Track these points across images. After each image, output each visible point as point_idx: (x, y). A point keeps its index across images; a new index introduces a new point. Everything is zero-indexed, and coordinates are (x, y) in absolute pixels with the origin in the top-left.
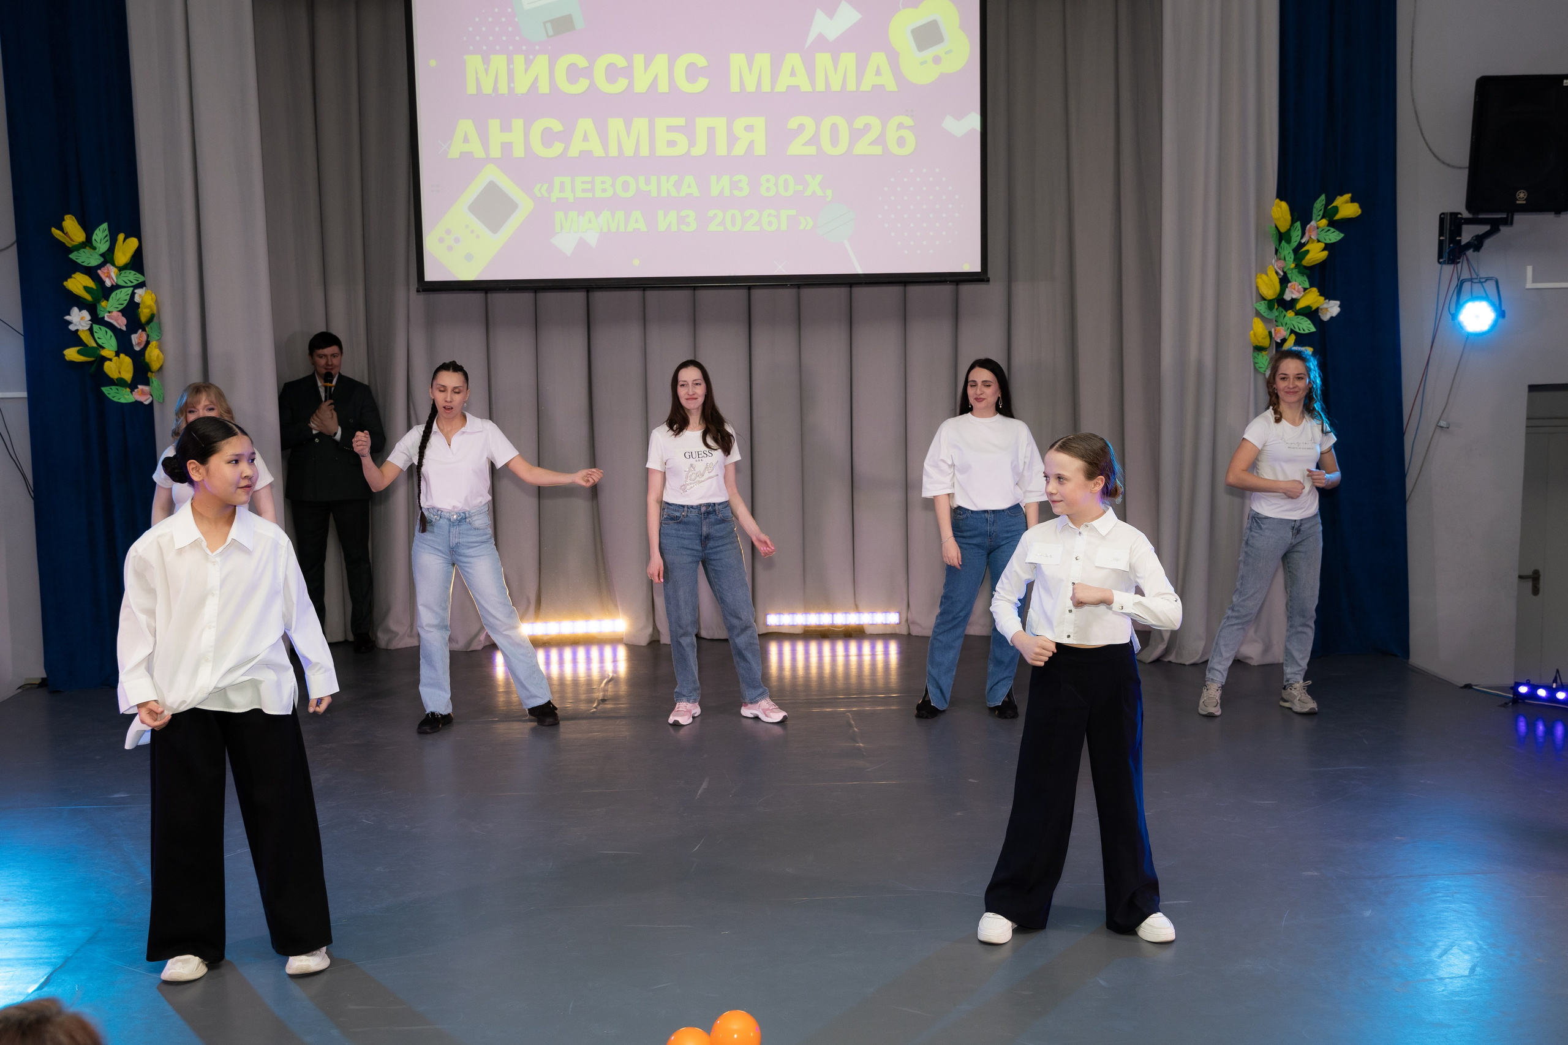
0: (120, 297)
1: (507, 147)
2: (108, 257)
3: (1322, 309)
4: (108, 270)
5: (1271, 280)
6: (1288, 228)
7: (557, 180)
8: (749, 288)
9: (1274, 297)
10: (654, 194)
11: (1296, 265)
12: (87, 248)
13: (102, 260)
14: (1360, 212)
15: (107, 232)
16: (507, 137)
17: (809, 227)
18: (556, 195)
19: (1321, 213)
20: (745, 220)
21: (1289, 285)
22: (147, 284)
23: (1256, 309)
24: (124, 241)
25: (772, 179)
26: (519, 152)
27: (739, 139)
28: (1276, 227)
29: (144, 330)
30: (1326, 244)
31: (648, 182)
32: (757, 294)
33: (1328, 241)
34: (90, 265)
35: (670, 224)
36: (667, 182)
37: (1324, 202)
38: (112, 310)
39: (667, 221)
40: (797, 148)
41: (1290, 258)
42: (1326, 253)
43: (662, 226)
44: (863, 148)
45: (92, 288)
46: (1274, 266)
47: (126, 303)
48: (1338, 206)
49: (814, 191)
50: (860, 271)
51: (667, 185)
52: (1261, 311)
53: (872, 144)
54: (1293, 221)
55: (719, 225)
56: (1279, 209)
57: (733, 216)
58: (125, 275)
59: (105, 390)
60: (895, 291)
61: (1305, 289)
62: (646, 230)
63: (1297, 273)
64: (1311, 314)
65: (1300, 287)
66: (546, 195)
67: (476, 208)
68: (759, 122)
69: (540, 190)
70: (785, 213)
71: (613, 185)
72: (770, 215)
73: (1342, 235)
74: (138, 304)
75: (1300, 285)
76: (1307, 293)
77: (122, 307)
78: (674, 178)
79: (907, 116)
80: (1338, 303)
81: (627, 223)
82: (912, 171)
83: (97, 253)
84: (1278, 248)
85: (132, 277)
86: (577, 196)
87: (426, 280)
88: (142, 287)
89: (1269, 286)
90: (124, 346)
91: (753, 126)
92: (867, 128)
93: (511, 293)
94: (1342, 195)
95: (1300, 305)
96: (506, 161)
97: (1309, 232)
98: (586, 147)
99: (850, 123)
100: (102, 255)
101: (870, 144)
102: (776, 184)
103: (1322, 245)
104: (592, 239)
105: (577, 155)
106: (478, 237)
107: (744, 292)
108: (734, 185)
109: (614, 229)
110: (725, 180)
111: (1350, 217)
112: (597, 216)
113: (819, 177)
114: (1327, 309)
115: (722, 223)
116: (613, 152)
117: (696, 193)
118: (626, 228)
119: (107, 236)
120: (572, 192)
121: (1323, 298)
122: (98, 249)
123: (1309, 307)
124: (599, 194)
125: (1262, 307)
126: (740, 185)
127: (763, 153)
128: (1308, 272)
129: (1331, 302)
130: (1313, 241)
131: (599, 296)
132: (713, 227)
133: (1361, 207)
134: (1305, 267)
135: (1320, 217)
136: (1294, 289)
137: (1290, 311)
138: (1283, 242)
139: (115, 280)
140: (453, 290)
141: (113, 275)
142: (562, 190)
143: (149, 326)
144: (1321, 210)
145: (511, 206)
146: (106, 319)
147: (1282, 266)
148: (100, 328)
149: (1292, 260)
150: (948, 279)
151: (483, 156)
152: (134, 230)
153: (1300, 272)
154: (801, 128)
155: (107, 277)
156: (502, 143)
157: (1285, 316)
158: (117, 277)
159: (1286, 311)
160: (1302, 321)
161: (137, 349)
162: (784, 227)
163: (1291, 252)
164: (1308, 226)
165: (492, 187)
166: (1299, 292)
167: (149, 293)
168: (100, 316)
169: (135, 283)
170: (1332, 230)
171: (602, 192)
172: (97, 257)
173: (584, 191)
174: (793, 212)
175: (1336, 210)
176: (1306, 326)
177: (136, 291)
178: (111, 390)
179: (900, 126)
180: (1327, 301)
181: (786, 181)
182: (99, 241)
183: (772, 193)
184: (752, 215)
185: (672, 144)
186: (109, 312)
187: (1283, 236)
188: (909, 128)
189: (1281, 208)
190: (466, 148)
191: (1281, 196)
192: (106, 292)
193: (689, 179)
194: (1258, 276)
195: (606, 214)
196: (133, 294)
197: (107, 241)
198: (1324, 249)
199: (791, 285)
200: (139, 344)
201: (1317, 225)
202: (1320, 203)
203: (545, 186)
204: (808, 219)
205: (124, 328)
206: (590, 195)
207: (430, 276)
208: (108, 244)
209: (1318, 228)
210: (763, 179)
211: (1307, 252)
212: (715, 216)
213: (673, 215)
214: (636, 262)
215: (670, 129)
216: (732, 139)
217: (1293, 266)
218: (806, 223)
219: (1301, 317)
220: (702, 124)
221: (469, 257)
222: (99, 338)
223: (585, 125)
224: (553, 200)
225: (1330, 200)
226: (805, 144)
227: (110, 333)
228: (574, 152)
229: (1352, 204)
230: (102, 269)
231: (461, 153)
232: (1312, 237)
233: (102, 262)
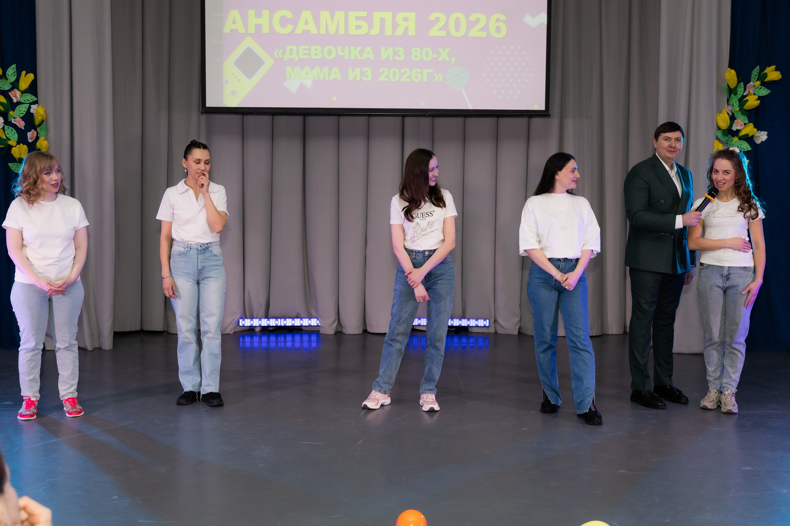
0: (22, 110)
1: (258, 27)
2: (15, 85)
3: (756, 137)
4: (15, 92)
5: (724, 117)
6: (736, 86)
7: (288, 48)
8: (403, 116)
9: (727, 128)
10: (347, 57)
11: (740, 109)
12: (3, 79)
13: (11, 86)
14: (781, 77)
15: (15, 70)
16: (259, 21)
17: (440, 80)
18: (287, 56)
19: (757, 77)
20: (402, 75)
21: (736, 121)
22: (39, 102)
23: (716, 135)
24: (25, 75)
25: (419, 50)
26: (266, 30)
27: (400, 25)
28: (728, 85)
29: (36, 130)
30: (759, 96)
31: (343, 50)
32: (408, 120)
33: (761, 95)
34: (4, 89)
35: (356, 76)
36: (355, 50)
37: (758, 71)
38: (16, 117)
39: (354, 74)
40: (434, 32)
41: (736, 104)
42: (759, 102)
43: (351, 77)
44: (475, 33)
45: (4, 103)
46: (726, 109)
47: (25, 112)
48: (767, 73)
49: (444, 58)
50: (471, 108)
51: (355, 52)
52: (718, 136)
53: (480, 30)
54: (739, 82)
55: (385, 77)
56: (730, 74)
57: (394, 73)
58: (25, 96)
59: (10, 165)
60: (491, 121)
61: (745, 124)
62: (341, 79)
63: (740, 114)
64: (749, 139)
65: (742, 122)
66: (281, 56)
67: (239, 63)
68: (412, 16)
69: (277, 53)
70: (426, 71)
71: (322, 52)
72: (417, 72)
73: (769, 91)
74: (33, 114)
75: (742, 121)
76: (747, 126)
77: (22, 115)
78: (359, 48)
79: (502, 14)
80: (766, 133)
81: (329, 74)
82: (504, 47)
83: (8, 82)
84: (728, 98)
85: (30, 97)
86: (300, 58)
87: (207, 106)
88: (35, 104)
89: (723, 121)
90: (22, 139)
91: (408, 18)
92: (478, 20)
93: (258, 115)
94: (769, 66)
95: (742, 134)
96: (258, 36)
97: (749, 88)
98: (306, 28)
99: (467, 18)
100: (12, 84)
101: (479, 31)
102: (421, 53)
103: (756, 97)
104: (308, 84)
105: (301, 33)
106: (239, 81)
107: (399, 119)
108: (396, 53)
109: (321, 78)
110: (390, 50)
111: (775, 80)
112: (312, 69)
113: (447, 50)
114: (759, 136)
115: (388, 76)
116: (323, 31)
117: (372, 57)
118: (329, 78)
119: (15, 72)
120: (297, 55)
121: (756, 130)
122: (9, 80)
123: (747, 135)
124: (313, 57)
125: (719, 134)
126: (399, 53)
127: (414, 35)
128: (747, 113)
129: (763, 132)
130: (751, 94)
131: (311, 120)
132: (382, 78)
133: (781, 74)
134: (746, 110)
135: (756, 80)
136: (739, 124)
137: (736, 137)
138: (732, 95)
139: (19, 99)
140: (223, 113)
141: (18, 96)
142: (291, 53)
143: (40, 128)
144: (756, 75)
145: (260, 63)
146: (13, 122)
147: (731, 109)
148: (8, 128)
149: (737, 106)
150: (525, 114)
151: (245, 32)
152: (32, 68)
153: (742, 113)
154: (438, 19)
155: (14, 96)
156: (256, 25)
157: (732, 140)
158: (21, 96)
159: (733, 137)
160: (742, 144)
161: (30, 141)
162: (425, 80)
163: (737, 101)
164: (748, 85)
165: (249, 51)
166: (741, 125)
167: (41, 107)
168: (9, 120)
169: (31, 101)
170: (763, 88)
171: (315, 55)
172: (9, 84)
173: (304, 54)
174: (431, 71)
175: (766, 75)
176: (746, 147)
177: (31, 106)
178: (13, 165)
179: (498, 20)
180: (760, 131)
181: (427, 52)
182: (10, 75)
183: (419, 59)
184: (406, 72)
185: (358, 27)
186: (15, 118)
187: (732, 91)
188: (503, 21)
189: (731, 73)
190: (234, 27)
191: (731, 66)
192: (13, 106)
193: (368, 49)
194: (717, 115)
195: (317, 69)
196: (29, 108)
197: (15, 75)
198: (758, 99)
199: (429, 115)
200: (31, 138)
201: (754, 84)
202: (756, 71)
203: (281, 51)
204: (440, 75)
205: (23, 128)
206: (308, 57)
207: (210, 103)
208: (15, 77)
209: (754, 87)
210: (413, 50)
211: (747, 100)
212: (384, 72)
213: (358, 70)
214: (334, 98)
215: (358, 18)
216: (395, 26)
217: (738, 109)
218: (439, 78)
219: (742, 141)
220: (377, 16)
221: (233, 93)
222: (7, 134)
223: (307, 15)
224: (286, 59)
225: (762, 69)
226: (439, 30)
227: (14, 131)
228: (299, 31)
229: (776, 72)
230: (11, 92)
231: (231, 30)
232: (751, 92)
233: (11, 88)
